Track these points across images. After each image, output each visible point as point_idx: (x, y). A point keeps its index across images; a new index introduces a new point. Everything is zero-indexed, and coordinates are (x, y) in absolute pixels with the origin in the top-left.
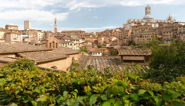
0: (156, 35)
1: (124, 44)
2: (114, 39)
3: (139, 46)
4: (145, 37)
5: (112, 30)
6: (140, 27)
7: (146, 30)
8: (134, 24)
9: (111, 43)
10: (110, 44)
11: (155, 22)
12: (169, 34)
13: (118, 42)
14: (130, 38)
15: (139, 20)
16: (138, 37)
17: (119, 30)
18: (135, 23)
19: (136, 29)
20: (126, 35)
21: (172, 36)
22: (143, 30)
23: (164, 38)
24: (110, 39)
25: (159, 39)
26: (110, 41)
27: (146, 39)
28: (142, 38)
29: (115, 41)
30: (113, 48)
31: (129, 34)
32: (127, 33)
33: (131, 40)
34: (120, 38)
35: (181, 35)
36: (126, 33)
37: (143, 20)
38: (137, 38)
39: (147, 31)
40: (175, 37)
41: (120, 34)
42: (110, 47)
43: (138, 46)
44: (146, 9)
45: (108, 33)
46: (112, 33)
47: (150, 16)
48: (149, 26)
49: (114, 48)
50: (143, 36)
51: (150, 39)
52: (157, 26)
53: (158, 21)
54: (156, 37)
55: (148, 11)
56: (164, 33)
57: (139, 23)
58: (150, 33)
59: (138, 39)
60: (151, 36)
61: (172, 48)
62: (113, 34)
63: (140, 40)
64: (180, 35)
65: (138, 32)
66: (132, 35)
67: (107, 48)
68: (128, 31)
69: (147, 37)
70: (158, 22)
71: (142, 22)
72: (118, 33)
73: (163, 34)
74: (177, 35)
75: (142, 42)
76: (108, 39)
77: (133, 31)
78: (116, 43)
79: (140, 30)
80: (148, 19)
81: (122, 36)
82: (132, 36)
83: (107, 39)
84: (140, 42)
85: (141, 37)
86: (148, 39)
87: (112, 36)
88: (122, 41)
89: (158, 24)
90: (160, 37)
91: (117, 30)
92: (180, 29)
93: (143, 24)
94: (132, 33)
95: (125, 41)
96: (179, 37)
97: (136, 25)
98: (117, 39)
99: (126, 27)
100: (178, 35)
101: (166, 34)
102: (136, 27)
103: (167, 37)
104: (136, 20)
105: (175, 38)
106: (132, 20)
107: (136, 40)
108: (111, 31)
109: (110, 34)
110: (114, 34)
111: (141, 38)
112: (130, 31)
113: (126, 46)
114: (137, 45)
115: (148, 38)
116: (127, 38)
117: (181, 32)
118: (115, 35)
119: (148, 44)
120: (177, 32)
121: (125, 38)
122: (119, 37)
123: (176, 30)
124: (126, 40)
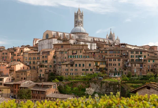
0: (96, 62)
1: (41, 79)
2: (19, 67)
3: (71, 81)
4: (78, 65)
5: (15, 49)
6: (68, 46)
7: (79, 54)
8: (56, 40)
9: (14, 74)
10: (10, 77)
11: (90, 40)
12: (117, 62)
13: (28, 74)
14: (51, 66)
15: (66, 34)
16: (67, 65)
17: (28, 49)
18: (59, 39)
19: (62, 50)
20: (45, 59)
21: (121, 65)
22: (75, 52)
23: (110, 68)
24: (12, 66)
25: (101, 70)
26: (12, 71)
27: (80, 69)
28: (74, 68)
29: (22, 71)
30: (19, 85)
31: (50, 58)
32: (46, 57)
33: (52, 70)
34: (32, 66)
35: (134, 65)
36: (43, 57)
37: (72, 35)
38: (64, 67)
39: (81, 54)
40: (125, 68)
41: (32, 57)
42: (12, 83)
43: (68, 82)
44: (76, 16)
45: (7, 54)
46: (15, 55)
47: (83, 29)
48: (83, 45)
49: (22, 86)
50: (75, 63)
51: (88, 70)
52: (94, 47)
53: (95, 40)
54: (97, 66)
55: (80, 19)
56: (110, 59)
57: (65, 40)
58: (86, 59)
59: (67, 68)
60: (88, 65)
61: (124, 86)
62: (16, 58)
63: (70, 71)
64: (132, 66)
65: (66, 55)
66: (55, 60)
67: (5, 85)
68: (48, 53)
69: (82, 65)
70: (95, 42)
71: (71, 38)
72: (27, 56)
73: (109, 62)
74: (128, 64)
75: (74, 75)
76: (7, 66)
77: (58, 53)
78: (24, 76)
79: (70, 52)
80: (80, 34)
81: (36, 61)
82: (54, 62)
83: (5, 67)
84: (69, 74)
85: (72, 65)
86: (83, 70)
87: (15, 60)
88: (35, 71)
89: (95, 44)
90: (103, 66)
91: (26, 50)
92: (132, 54)
93: (72, 42)
94: (54, 57)
95: (42, 72)
96: (131, 68)
97: (60, 42)
98: (26, 67)
99: (42, 45)
100: (130, 65)
101: (113, 62)
102: (62, 46)
103: (115, 67)
104: (60, 34)
105: (125, 70)
106: (53, 33)
107: (63, 70)
108: (13, 51)
109: (10, 55)
110: (19, 57)
111: (71, 68)
112: (52, 54)
113: (44, 81)
114: (67, 80)
115: (84, 68)
116: (46, 66)
117: (132, 60)
118: (21, 60)
119: (85, 79)
120: (127, 60)
121: (41, 66)
122: (28, 64)
123: (126, 56)
124: (43, 69)
